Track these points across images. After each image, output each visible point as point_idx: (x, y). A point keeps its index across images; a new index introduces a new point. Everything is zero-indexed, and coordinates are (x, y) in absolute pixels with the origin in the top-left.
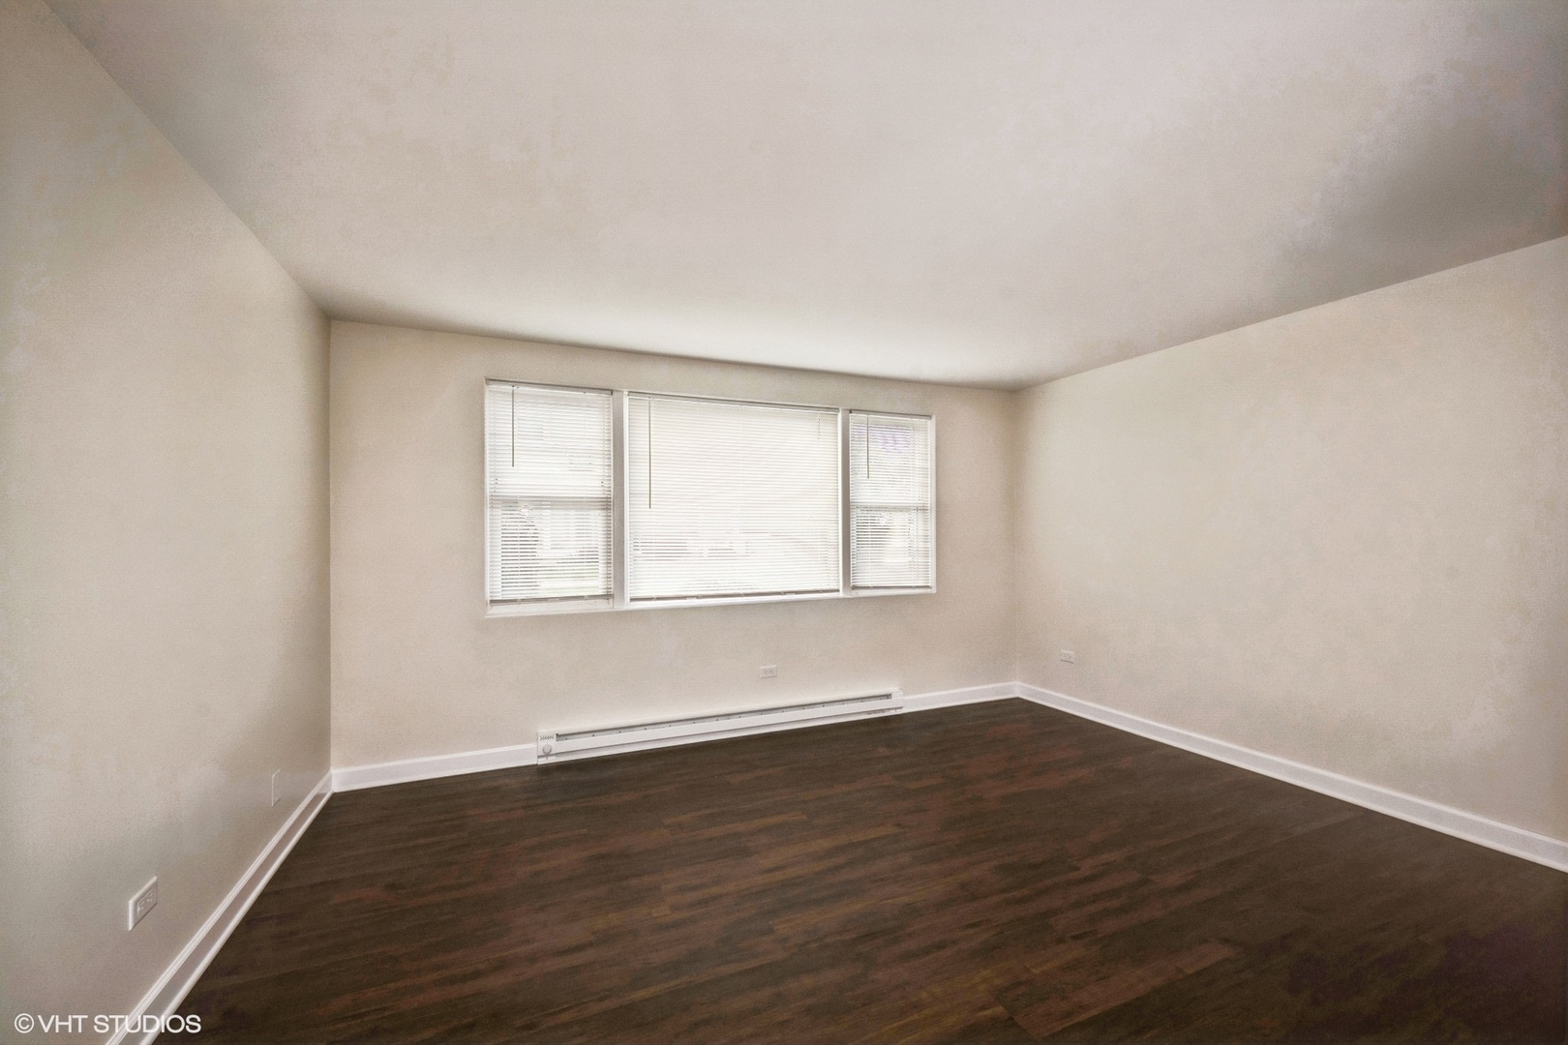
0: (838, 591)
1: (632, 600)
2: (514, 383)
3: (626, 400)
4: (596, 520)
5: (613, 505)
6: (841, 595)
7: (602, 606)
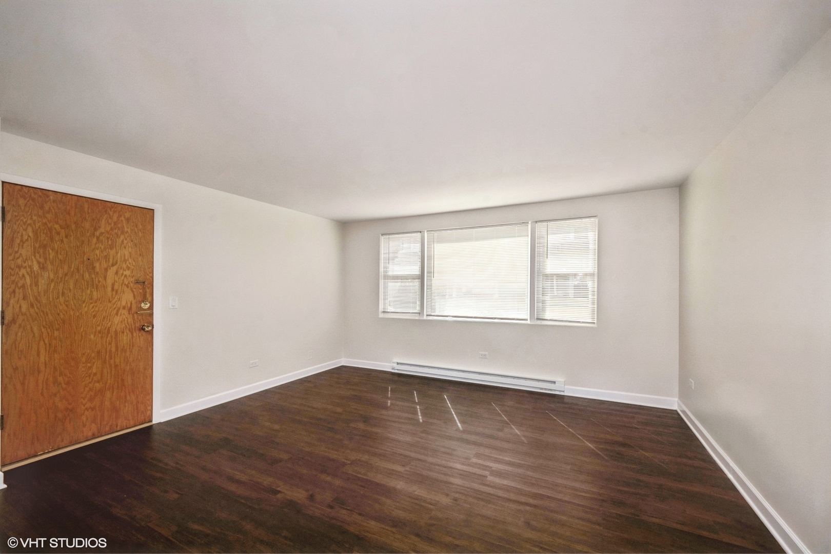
0: (527, 320)
1: (427, 315)
2: (389, 234)
3: (426, 233)
4: (417, 283)
5: (421, 277)
6: (529, 322)
7: (417, 317)
